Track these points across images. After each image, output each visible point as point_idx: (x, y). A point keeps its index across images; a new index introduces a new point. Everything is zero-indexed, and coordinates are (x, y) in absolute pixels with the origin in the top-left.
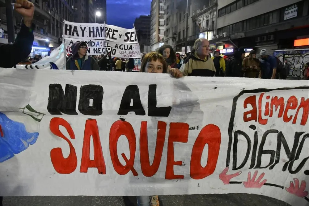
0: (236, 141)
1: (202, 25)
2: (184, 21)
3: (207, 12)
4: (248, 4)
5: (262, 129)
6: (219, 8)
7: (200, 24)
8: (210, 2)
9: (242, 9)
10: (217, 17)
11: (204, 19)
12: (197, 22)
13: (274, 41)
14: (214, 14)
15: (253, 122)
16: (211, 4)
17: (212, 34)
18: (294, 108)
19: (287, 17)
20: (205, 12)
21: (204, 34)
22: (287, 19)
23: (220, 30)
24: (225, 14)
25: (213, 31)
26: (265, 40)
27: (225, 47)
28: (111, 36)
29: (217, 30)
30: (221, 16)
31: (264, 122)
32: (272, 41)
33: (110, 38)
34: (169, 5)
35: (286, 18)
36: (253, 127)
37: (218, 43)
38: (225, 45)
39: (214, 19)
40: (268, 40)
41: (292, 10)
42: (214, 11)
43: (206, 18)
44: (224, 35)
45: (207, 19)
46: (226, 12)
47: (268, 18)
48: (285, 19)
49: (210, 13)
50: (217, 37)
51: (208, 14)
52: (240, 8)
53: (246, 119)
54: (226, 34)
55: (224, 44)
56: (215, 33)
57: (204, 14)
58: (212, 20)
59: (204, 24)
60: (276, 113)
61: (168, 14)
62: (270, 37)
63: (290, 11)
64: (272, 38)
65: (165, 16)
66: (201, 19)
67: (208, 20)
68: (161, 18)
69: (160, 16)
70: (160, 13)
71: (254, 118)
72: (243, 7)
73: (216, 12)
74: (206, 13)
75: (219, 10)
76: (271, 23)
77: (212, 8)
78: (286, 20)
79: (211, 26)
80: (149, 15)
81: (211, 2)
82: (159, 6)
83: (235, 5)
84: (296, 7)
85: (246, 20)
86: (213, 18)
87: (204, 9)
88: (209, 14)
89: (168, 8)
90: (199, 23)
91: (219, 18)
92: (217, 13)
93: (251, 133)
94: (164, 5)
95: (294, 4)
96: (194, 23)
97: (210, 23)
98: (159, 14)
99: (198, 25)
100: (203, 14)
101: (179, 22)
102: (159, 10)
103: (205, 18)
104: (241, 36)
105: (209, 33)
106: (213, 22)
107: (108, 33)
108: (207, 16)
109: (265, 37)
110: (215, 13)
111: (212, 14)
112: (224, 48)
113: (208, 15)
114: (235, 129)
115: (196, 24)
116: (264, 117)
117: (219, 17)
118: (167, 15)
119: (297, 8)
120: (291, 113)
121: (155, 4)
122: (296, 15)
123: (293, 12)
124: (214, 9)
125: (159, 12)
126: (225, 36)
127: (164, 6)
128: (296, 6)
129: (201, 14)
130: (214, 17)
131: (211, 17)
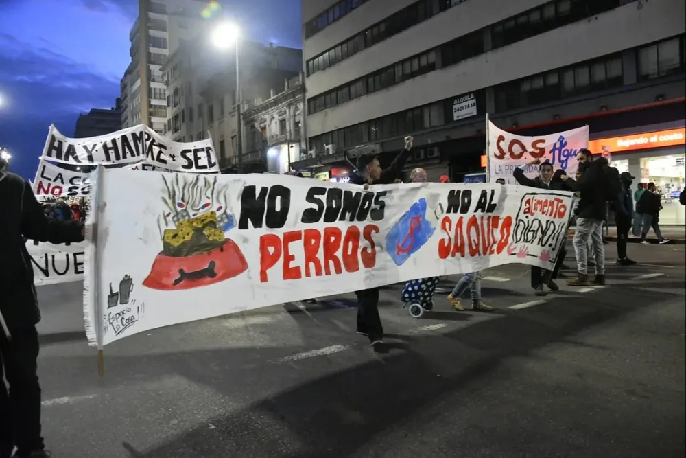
0: (519, 225)
1: (270, 130)
2: (220, 123)
3: (281, 103)
4: (375, 90)
5: (531, 218)
6: (309, 95)
7: (264, 129)
8: (286, 83)
9: (363, 98)
10: (307, 113)
11: (273, 118)
12: (257, 125)
13: (441, 159)
14: (297, 109)
15: (527, 214)
16: (288, 87)
17: (298, 149)
18: (546, 206)
19: (457, 115)
20: (275, 103)
21: (279, 149)
22: (460, 118)
23: (315, 141)
24: (326, 108)
25: (299, 141)
26: (422, 156)
27: (333, 174)
28: (155, 156)
29: (308, 140)
30: (315, 112)
31: (532, 214)
32: (435, 158)
33: (153, 159)
34: (179, 87)
35: (458, 117)
36: (527, 217)
37: (317, 166)
38: (333, 170)
39: (300, 118)
40: (429, 156)
41: (467, 103)
42: (297, 101)
43: (279, 116)
44: (328, 149)
45: (280, 118)
46: (325, 105)
47: (422, 116)
48: (455, 119)
49: (289, 106)
50: (311, 154)
51: (283, 106)
52: (358, 96)
53: (525, 213)
54: (333, 148)
55: (329, 168)
56: (304, 146)
57: (273, 108)
58: (295, 120)
59: (273, 129)
60: (539, 209)
61: (178, 107)
62: (432, 153)
63: (463, 105)
64: (436, 153)
65: (170, 113)
66: (267, 117)
67: (284, 120)
68: (155, 116)
69: (151, 110)
70: (152, 103)
71: (528, 212)
72: (364, 95)
73: (302, 104)
74: (278, 104)
75: (309, 100)
76: (427, 125)
77: (293, 95)
78: (456, 121)
79: (292, 131)
80: (112, 108)
81: (288, 84)
82: (149, 89)
83: (345, 90)
84: (472, 99)
85: (374, 119)
86: (295, 116)
87: (272, 98)
88: (285, 108)
89: (176, 92)
90: (261, 125)
91: (310, 116)
92: (306, 107)
93: (526, 220)
94: (165, 87)
95: (469, 94)
96: (250, 126)
97: (290, 126)
98: (150, 106)
99: (260, 130)
100: (271, 107)
101: (208, 124)
102: (149, 96)
103: (276, 116)
104: (374, 151)
105: (292, 147)
106: (297, 124)
107: (150, 148)
108: (281, 111)
109: (422, 152)
110: (301, 106)
111: (293, 108)
112: (330, 176)
113: (283, 110)
114: (519, 218)
115: (253, 127)
116: (533, 211)
117: (310, 113)
118: (175, 109)
119: (474, 101)
120: (546, 209)
121: (138, 83)
122: (475, 113)
123: (469, 107)
124: (297, 97)
125: (150, 101)
126: (331, 153)
127: (164, 90)
128: (472, 96)
129: (265, 108)
130: (298, 112)
131: (292, 114)
